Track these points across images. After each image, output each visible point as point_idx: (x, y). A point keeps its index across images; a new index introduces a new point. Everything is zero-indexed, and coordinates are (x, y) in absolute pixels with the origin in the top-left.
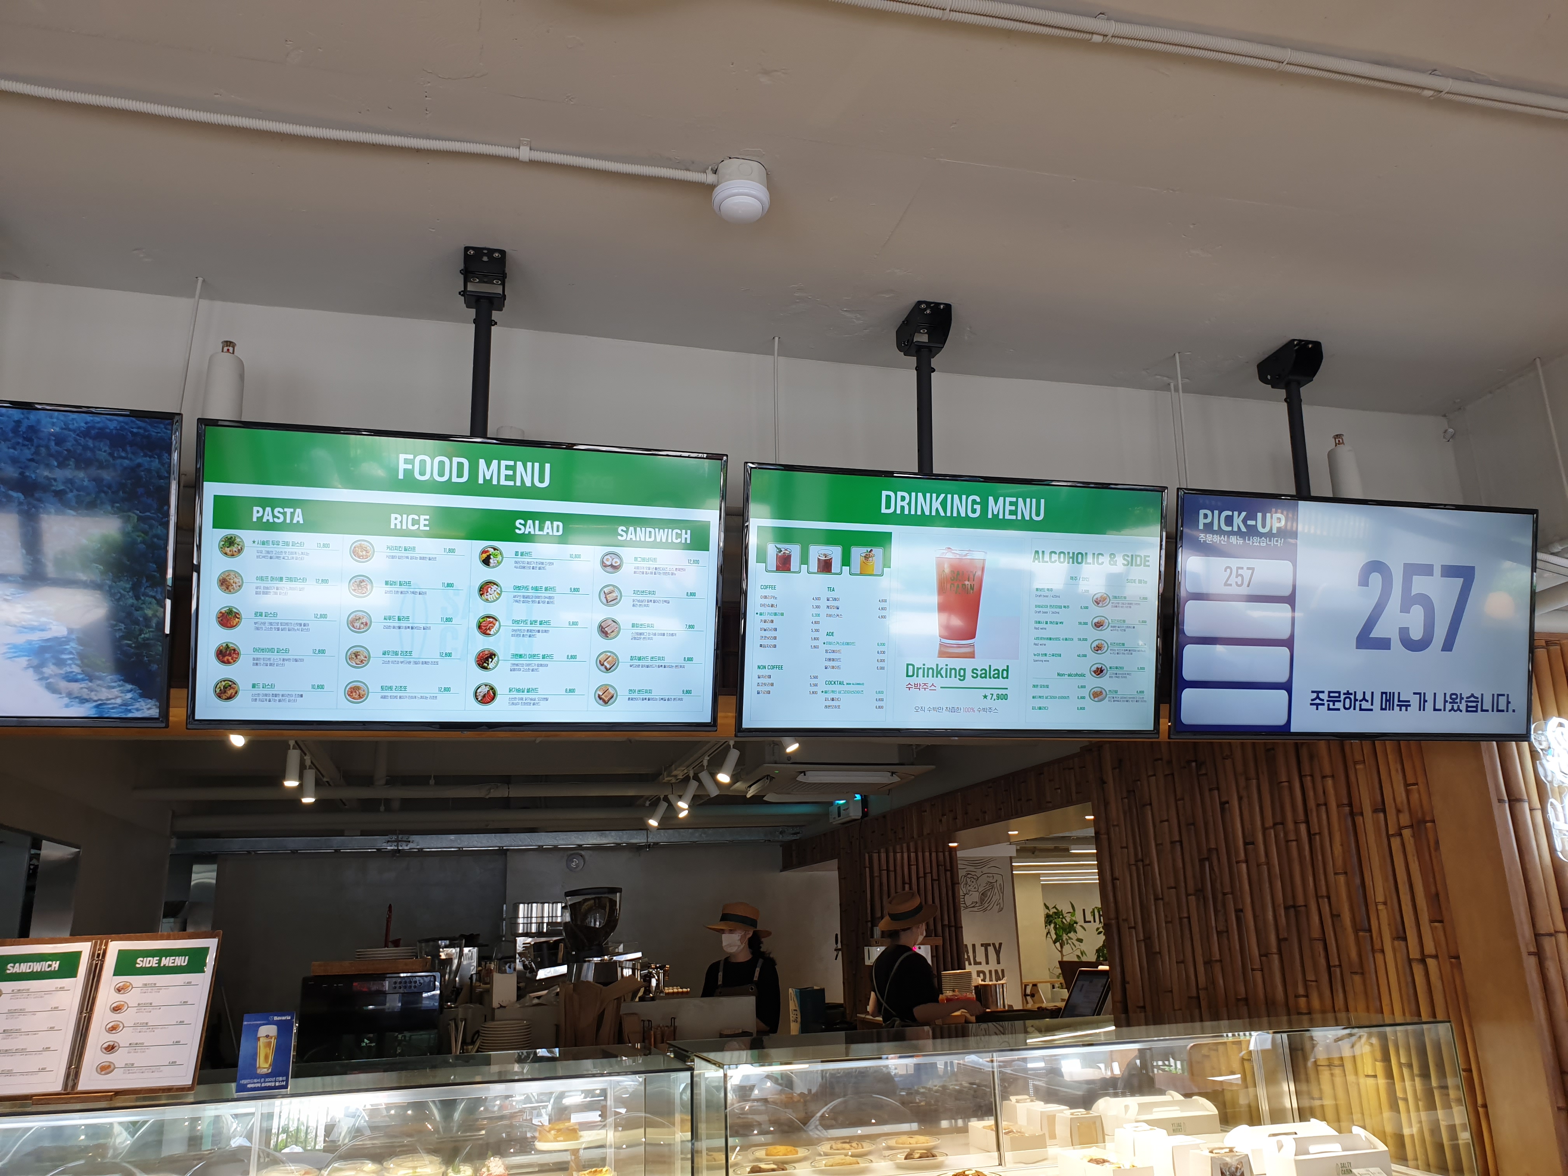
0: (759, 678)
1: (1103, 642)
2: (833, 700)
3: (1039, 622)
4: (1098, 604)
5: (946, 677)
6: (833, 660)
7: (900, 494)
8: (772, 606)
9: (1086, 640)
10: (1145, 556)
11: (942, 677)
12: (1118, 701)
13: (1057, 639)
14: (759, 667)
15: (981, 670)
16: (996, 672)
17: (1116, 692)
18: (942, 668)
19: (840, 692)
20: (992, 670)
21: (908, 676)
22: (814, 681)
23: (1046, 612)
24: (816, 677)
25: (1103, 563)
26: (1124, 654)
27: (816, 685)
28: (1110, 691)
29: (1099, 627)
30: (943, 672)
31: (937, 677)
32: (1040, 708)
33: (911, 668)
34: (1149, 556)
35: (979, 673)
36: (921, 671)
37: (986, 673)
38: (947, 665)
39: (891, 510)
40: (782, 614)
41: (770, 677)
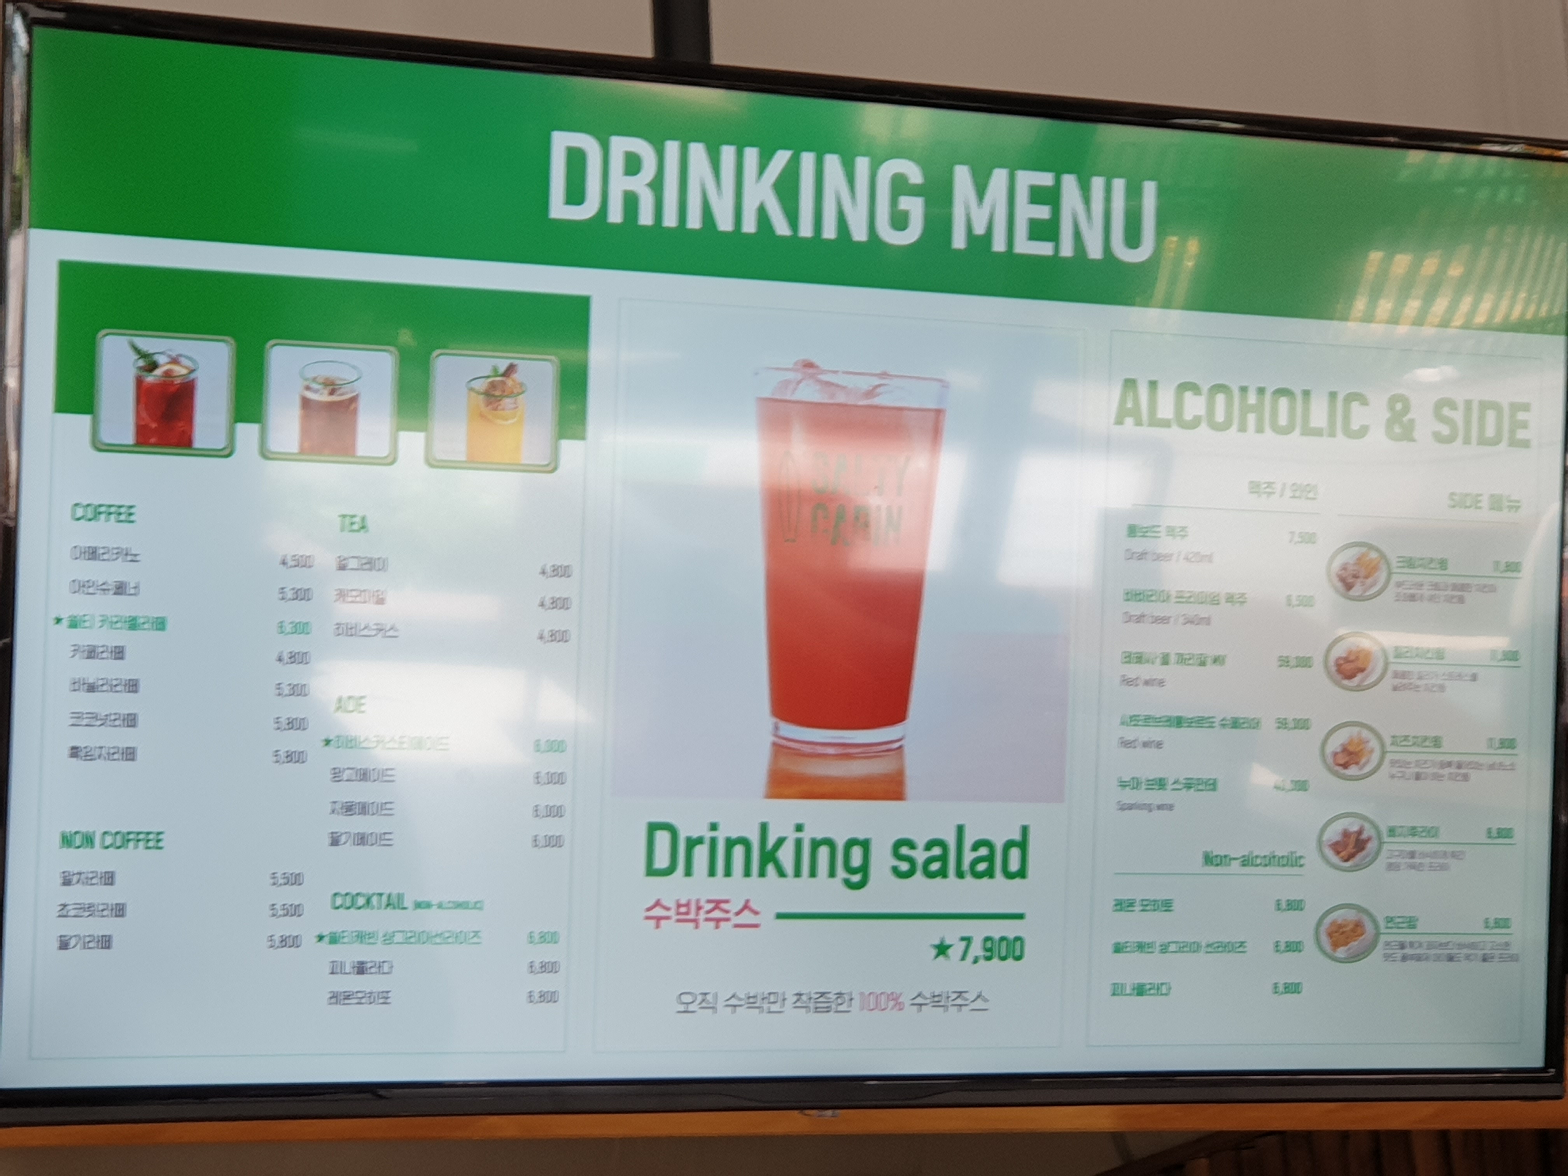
0: (67, 882)
1: (1365, 734)
2: (361, 969)
3: (1140, 659)
4: (1349, 587)
5: (797, 873)
6: (365, 809)
7: (620, 145)
8: (120, 589)
9: (1302, 724)
10: (1516, 407)
11: (781, 873)
12: (1418, 958)
13: (1201, 722)
14: (67, 841)
15: (929, 846)
16: (983, 851)
17: (1411, 923)
18: (780, 841)
19: (388, 939)
20: (968, 844)
21: (651, 872)
22: (289, 895)
23: (1164, 620)
24: (295, 880)
25: (1363, 431)
26: (1437, 777)
27: (294, 911)
28: (1389, 920)
29: (1350, 677)
30: (786, 856)
31: (762, 874)
32: (1140, 990)
33: (662, 838)
34: (1526, 407)
35: (920, 855)
36: (701, 853)
37: (943, 858)
38: (799, 828)
39: (586, 211)
40: (160, 624)
41: (109, 879)
